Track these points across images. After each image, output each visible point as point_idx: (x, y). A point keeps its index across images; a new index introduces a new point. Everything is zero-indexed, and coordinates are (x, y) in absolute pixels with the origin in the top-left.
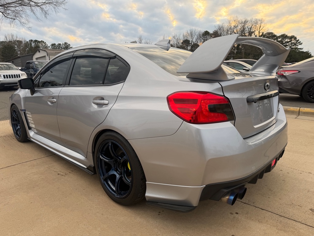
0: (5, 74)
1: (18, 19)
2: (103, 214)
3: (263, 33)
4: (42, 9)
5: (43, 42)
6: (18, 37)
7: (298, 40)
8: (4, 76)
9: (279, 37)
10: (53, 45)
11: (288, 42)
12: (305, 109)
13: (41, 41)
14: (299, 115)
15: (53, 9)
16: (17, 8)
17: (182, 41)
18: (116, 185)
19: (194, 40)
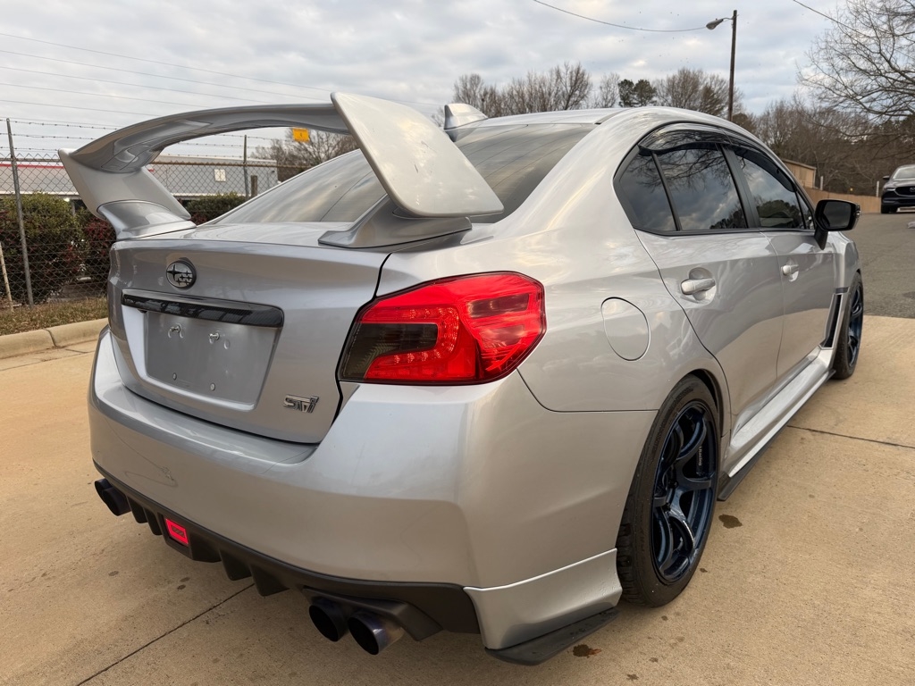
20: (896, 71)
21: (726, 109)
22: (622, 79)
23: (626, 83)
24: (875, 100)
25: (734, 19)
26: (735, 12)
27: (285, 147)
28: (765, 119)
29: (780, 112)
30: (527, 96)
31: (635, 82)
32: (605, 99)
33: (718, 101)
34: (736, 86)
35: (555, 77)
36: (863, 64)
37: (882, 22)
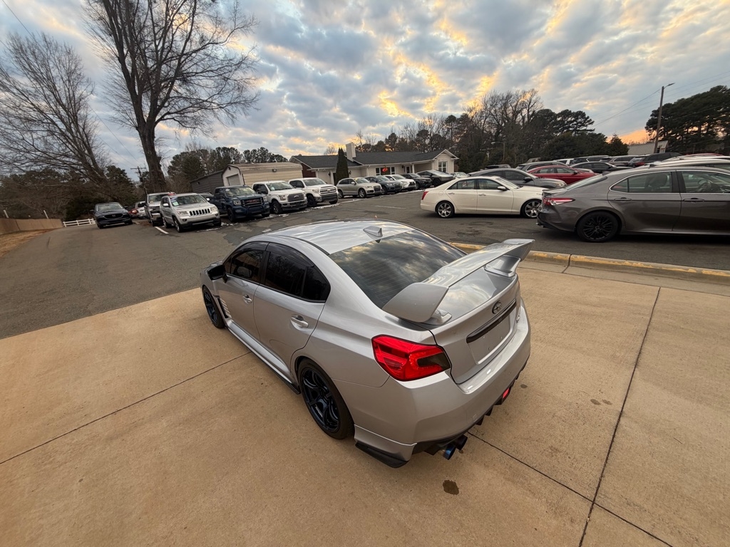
0: (192, 210)
1: (199, 126)
2: (310, 450)
3: (534, 112)
4: (228, 112)
5: (234, 149)
6: (202, 145)
7: (588, 117)
8: (190, 212)
9: (559, 115)
10: (246, 152)
11: (571, 122)
12: (578, 257)
13: (231, 148)
14: (569, 265)
15: (241, 111)
16: (196, 114)
17: (417, 132)
18: (324, 412)
19: (434, 131)
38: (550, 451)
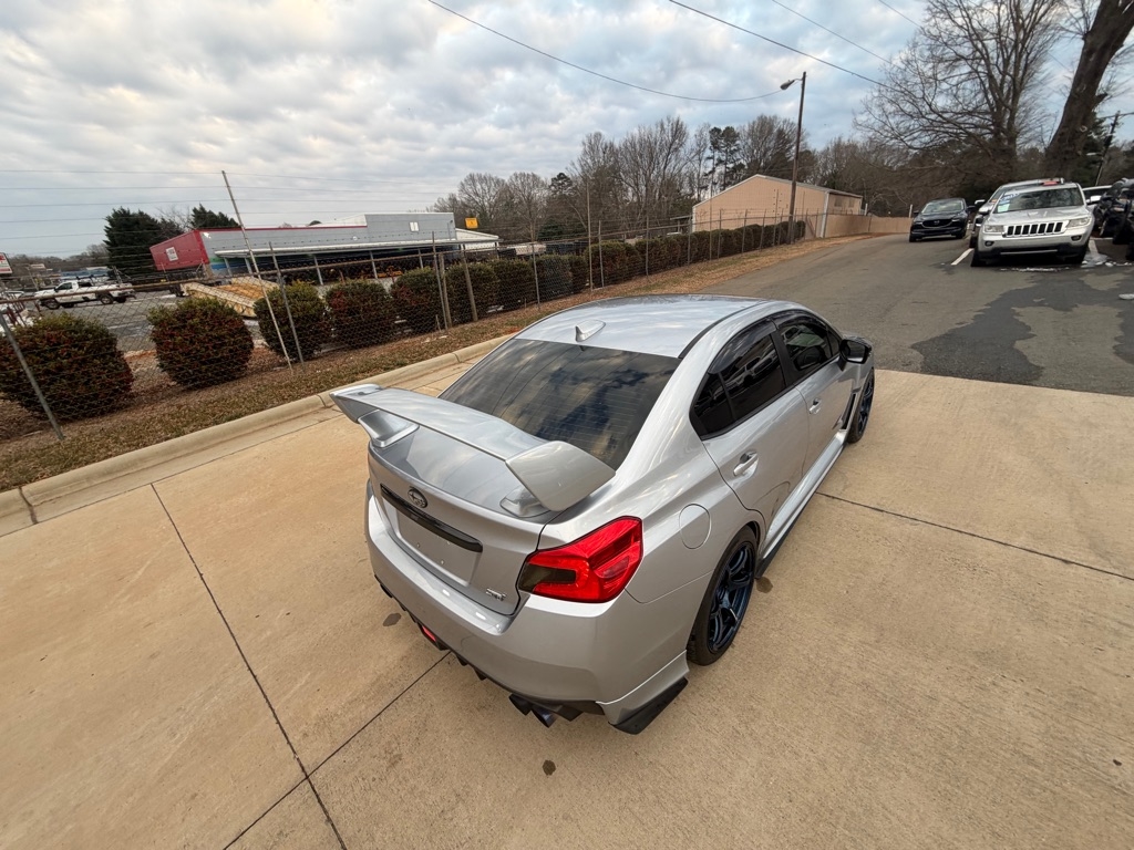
0: (1016, 224)
8: (1011, 228)
20: (935, 112)
21: (794, 148)
22: (712, 127)
23: (716, 130)
24: (915, 138)
25: (804, 79)
26: (805, 73)
27: (458, 199)
28: (825, 153)
29: (838, 147)
30: (638, 147)
31: (723, 128)
32: (698, 145)
33: (789, 141)
34: (803, 127)
35: (659, 129)
36: (908, 108)
37: (927, 70)
38: (395, 753)
